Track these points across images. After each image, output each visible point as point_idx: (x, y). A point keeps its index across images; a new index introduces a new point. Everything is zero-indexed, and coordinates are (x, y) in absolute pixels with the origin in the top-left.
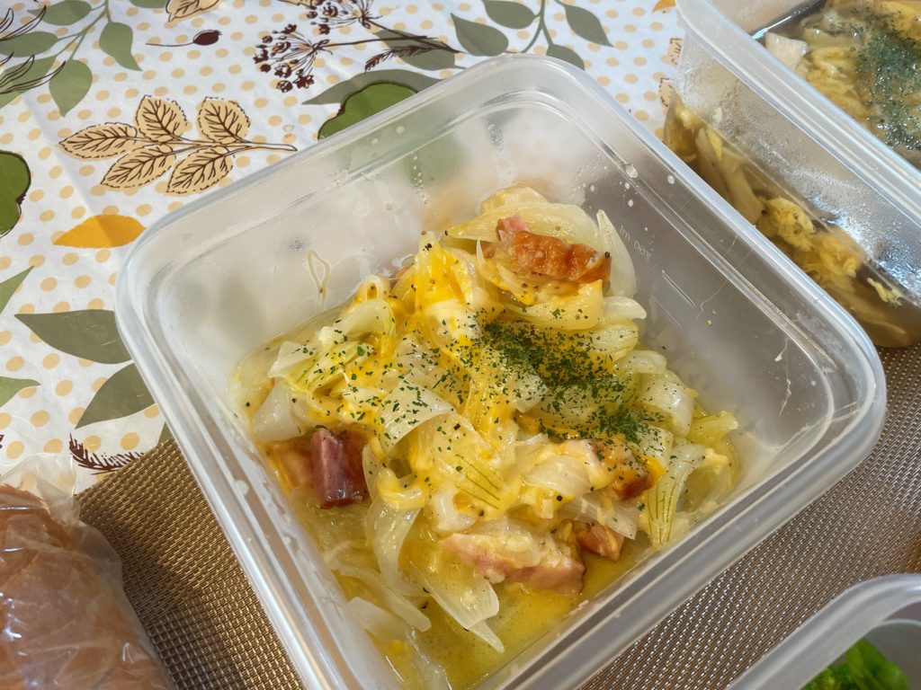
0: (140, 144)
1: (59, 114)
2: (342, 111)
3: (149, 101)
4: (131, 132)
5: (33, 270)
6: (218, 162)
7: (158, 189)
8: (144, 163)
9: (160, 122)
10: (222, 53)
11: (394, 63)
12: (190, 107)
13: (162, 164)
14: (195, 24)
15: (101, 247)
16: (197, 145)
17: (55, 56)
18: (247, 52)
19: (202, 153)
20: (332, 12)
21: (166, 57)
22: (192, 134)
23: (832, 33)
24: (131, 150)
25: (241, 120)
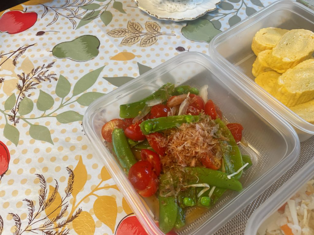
0: (130, 34)
1: (105, 26)
2: (187, 25)
3: (131, 23)
4: (127, 31)
5: (105, 66)
6: (153, 38)
7: (137, 45)
8: (132, 39)
9: (135, 28)
12: (143, 24)
13: (137, 39)
15: (124, 60)
16: (146, 34)
19: (148, 36)
21: (133, 10)
22: (145, 31)
24: (128, 36)
25: (158, 27)
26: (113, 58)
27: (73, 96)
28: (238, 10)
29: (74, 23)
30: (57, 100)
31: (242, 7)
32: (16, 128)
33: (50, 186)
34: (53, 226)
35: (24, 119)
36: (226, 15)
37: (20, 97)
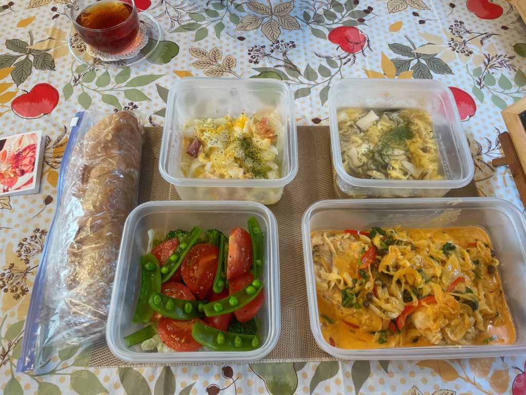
0: (207, 58)
1: (194, 41)
2: (259, 75)
3: (216, 48)
4: (207, 55)
5: (165, 75)
6: (221, 72)
7: (203, 72)
8: (205, 64)
9: (215, 55)
10: (242, 44)
11: (283, 69)
12: (225, 55)
13: (209, 66)
14: (241, 33)
15: (181, 77)
16: (219, 66)
17: (202, 25)
18: (248, 47)
19: (219, 68)
20: (278, 47)
21: (228, 39)
22: (220, 62)
23: (390, 119)
24: (204, 59)
25: (234, 65)
26: (176, 72)
27: (125, 86)
28: (318, 84)
29: (171, 27)
30: (113, 83)
31: (324, 83)
32: (73, 89)
33: (67, 137)
34: (52, 160)
35: (82, 85)
36: (302, 83)
37: (91, 68)
